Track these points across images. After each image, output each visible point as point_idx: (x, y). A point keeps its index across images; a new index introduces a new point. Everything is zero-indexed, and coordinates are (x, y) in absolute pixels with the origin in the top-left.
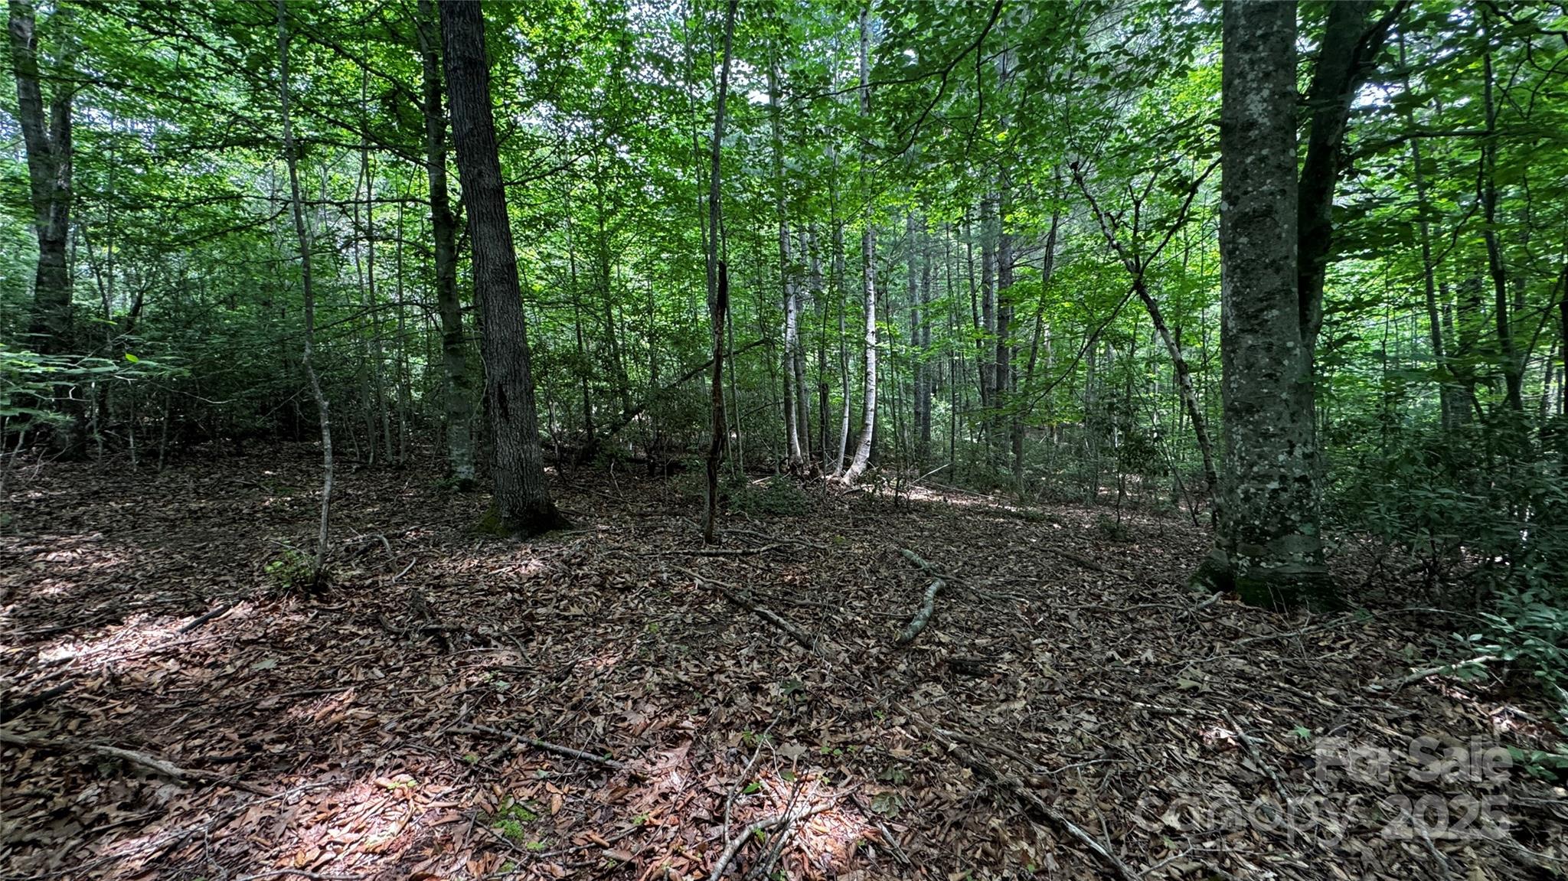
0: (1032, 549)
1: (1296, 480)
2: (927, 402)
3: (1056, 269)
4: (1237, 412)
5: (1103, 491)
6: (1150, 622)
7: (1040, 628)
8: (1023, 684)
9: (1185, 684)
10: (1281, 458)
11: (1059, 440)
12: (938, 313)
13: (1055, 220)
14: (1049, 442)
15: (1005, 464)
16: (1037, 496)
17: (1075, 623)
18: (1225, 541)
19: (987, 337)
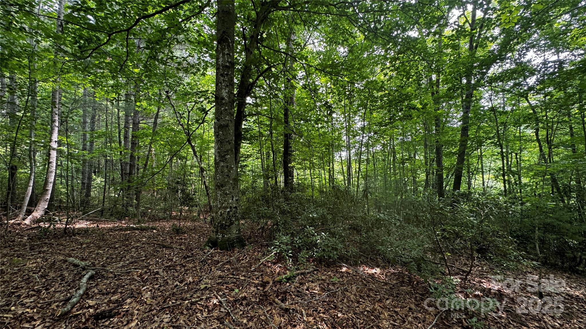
0: (143, 244)
1: (234, 208)
2: (90, 179)
3: (158, 128)
4: (218, 186)
5: (174, 214)
6: (191, 265)
7: (145, 282)
8: (136, 312)
9: (202, 287)
10: (230, 201)
11: (157, 195)
12: (99, 137)
13: (159, 109)
14: (152, 196)
15: (131, 206)
16: (146, 219)
17: (162, 274)
18: (215, 230)
19: (125, 151)
